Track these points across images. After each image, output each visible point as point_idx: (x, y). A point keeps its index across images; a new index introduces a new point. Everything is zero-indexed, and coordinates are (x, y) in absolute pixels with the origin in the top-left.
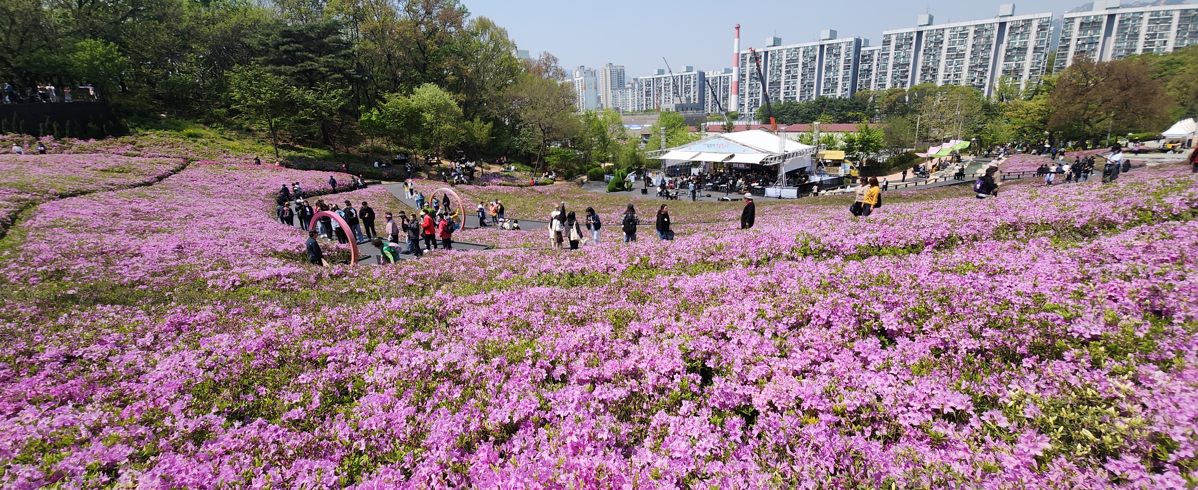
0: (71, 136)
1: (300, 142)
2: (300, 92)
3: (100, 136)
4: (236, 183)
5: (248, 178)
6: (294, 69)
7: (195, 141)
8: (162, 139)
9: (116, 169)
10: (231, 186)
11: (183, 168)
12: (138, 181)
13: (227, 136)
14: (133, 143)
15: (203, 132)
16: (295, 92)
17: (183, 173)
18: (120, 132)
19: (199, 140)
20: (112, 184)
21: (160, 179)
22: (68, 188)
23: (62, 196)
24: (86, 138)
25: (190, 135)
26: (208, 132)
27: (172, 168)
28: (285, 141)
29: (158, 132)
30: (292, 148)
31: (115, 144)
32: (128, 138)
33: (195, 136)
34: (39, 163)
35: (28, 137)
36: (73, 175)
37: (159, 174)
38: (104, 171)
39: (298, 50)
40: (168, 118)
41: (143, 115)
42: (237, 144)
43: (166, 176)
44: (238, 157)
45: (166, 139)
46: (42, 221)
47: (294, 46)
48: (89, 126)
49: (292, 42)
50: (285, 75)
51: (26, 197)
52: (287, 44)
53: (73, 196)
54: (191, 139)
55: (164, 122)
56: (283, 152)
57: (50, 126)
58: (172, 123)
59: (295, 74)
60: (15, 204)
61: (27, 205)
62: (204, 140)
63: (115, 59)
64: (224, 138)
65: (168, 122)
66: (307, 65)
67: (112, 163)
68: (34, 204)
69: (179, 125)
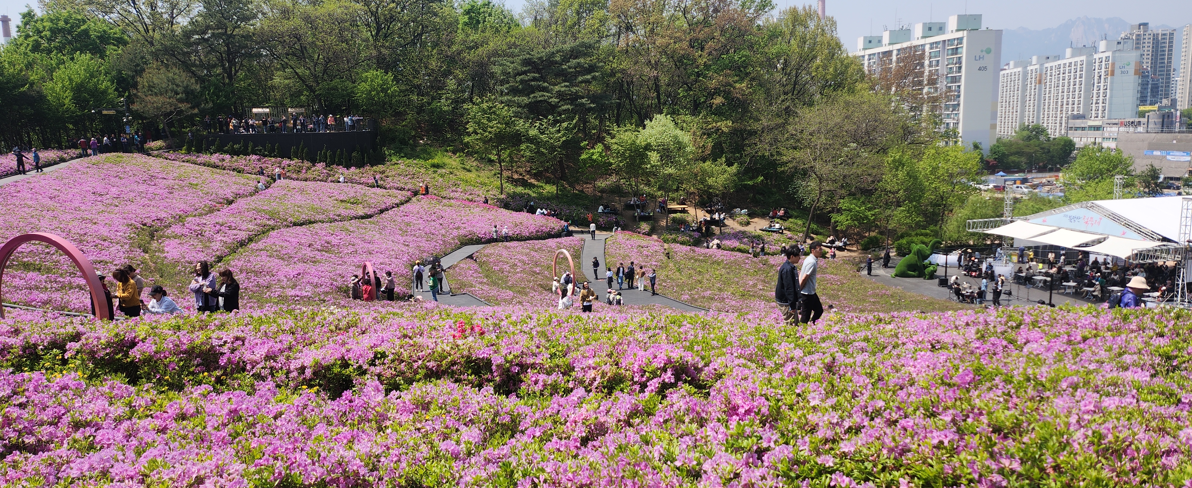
0: (338, 165)
1: (536, 176)
3: (360, 165)
4: (441, 221)
5: (455, 216)
7: (435, 172)
8: (408, 168)
9: (352, 201)
10: (433, 223)
11: (407, 202)
12: (361, 213)
13: (468, 167)
14: (383, 172)
15: (446, 160)
16: (521, 125)
17: (402, 208)
18: (378, 159)
19: (440, 171)
20: (339, 215)
21: (382, 211)
22: (303, 217)
23: (295, 224)
24: (348, 167)
25: (434, 166)
26: (452, 161)
27: (397, 201)
28: (521, 174)
29: (408, 161)
30: (525, 184)
31: (368, 173)
32: (381, 167)
33: (437, 166)
34: (302, 191)
35: (307, 164)
36: (317, 204)
37: (383, 207)
38: (342, 201)
39: (534, 79)
40: (424, 145)
41: (404, 142)
42: (472, 176)
43: (387, 209)
44: (465, 192)
45: (411, 169)
46: (260, 245)
47: (531, 75)
48: (353, 154)
49: (529, 71)
50: (519, 106)
51: (271, 223)
52: (525, 73)
53: (301, 225)
54: (432, 169)
55: (418, 149)
56: (510, 188)
57: (325, 154)
58: (424, 151)
59: (526, 106)
60: (260, 229)
61: (265, 230)
62: (444, 171)
63: (388, 89)
64: (464, 168)
65: (422, 150)
66: (539, 95)
67: (352, 194)
68: (273, 229)
69: (429, 154)
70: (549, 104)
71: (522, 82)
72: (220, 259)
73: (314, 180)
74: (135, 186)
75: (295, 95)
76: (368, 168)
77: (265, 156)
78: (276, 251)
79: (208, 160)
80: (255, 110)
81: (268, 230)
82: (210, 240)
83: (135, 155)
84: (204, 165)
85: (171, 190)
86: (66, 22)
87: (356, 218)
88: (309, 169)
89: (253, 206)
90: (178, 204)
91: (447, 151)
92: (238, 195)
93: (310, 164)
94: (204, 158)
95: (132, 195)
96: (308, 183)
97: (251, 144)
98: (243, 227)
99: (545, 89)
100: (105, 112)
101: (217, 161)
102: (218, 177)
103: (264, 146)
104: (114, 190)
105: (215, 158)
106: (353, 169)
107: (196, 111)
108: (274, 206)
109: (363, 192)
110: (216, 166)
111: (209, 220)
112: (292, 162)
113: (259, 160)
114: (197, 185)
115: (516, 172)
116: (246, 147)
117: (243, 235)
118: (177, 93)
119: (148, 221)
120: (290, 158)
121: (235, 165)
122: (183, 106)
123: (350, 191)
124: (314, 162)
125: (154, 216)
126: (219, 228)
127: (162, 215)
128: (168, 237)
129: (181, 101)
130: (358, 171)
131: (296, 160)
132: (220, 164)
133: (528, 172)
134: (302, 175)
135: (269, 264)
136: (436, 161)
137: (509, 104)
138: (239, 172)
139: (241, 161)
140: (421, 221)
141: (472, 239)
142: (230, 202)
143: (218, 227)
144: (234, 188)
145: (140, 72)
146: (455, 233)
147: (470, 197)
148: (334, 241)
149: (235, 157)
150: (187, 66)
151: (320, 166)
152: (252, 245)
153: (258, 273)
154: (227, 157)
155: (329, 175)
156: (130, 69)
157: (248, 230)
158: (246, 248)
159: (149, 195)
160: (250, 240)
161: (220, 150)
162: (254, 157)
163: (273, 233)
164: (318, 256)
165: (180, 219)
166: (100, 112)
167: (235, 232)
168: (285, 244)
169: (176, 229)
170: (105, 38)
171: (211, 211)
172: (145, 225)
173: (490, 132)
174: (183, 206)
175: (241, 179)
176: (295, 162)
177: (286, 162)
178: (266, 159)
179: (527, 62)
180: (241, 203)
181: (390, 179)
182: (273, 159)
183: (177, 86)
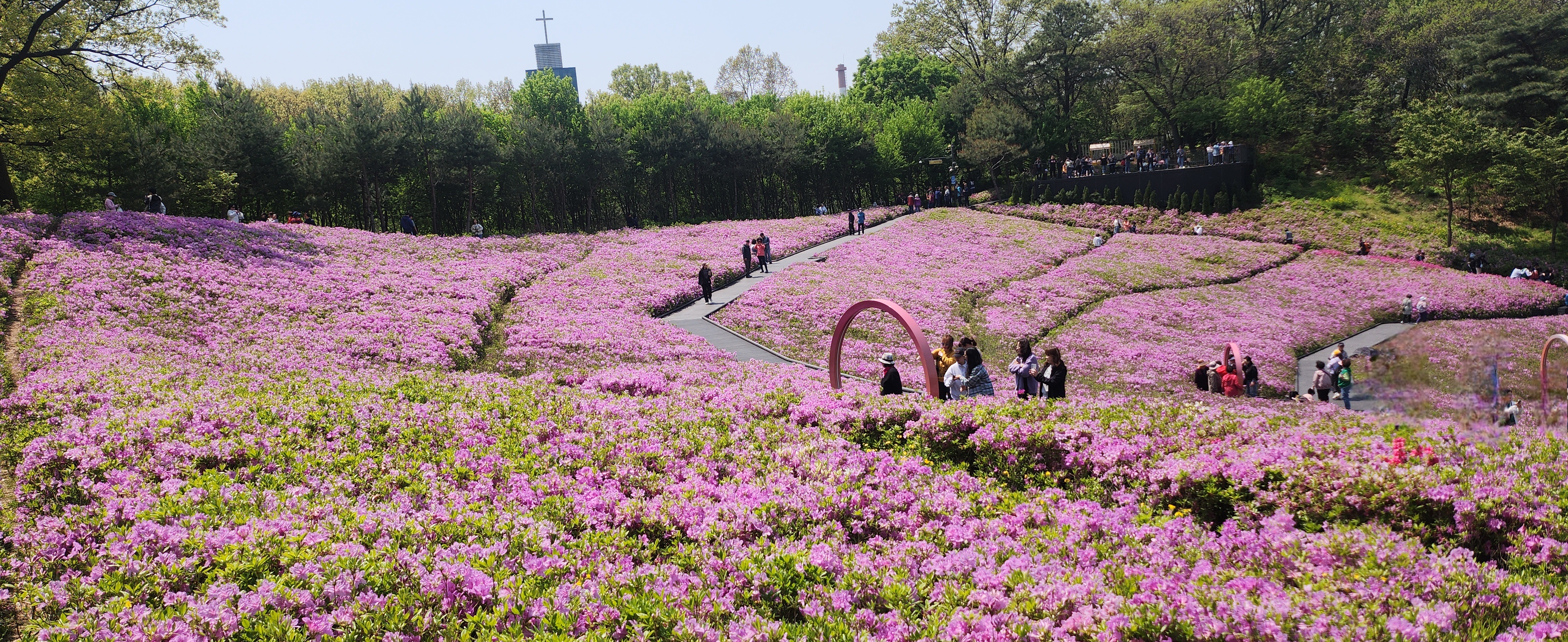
0: (1195, 211)
1: (1514, 216)
2: (1504, 136)
3: (1226, 210)
4: (1344, 288)
5: (1367, 280)
6: (1502, 97)
7: (1338, 216)
8: (1296, 212)
9: (1211, 259)
10: (1331, 290)
11: (1291, 259)
12: (1223, 274)
13: (1393, 207)
14: (1258, 219)
15: (1358, 198)
16: (1492, 137)
17: (1283, 268)
18: (1252, 200)
19: (1345, 214)
20: (1193, 279)
21: (1254, 273)
22: (1147, 281)
23: (1135, 290)
24: (1208, 214)
25: (1336, 206)
26: (1368, 198)
27: (1277, 259)
28: (1486, 214)
29: (1297, 201)
30: (1492, 229)
31: (1236, 221)
32: (1255, 212)
33: (1343, 207)
34: (1145, 247)
35: (1154, 211)
36: (1164, 265)
37: (1256, 266)
38: (1198, 260)
39: (1521, 62)
40: (1323, 177)
41: (1292, 175)
42: (1399, 220)
43: (1261, 270)
44: (1386, 243)
45: (1301, 212)
46: (1093, 316)
47: (1514, 57)
48: (1217, 196)
49: (1512, 51)
50: (1489, 107)
51: (1106, 288)
52: (1504, 54)
53: (1143, 291)
54: (1334, 212)
55: (1313, 183)
56: (1464, 236)
57: (1179, 198)
58: (1323, 186)
59: (1502, 106)
60: (1092, 295)
61: (1099, 298)
62: (1352, 213)
63: (1273, 101)
64: (1387, 209)
65: (1318, 184)
66: (1527, 88)
67: (1213, 250)
68: (1108, 296)
69: (1330, 189)
70: (1547, 100)
71: (1496, 69)
72: (1045, 332)
73: (1163, 232)
74: (958, 246)
75: (1142, 123)
76: (1237, 213)
77: (1102, 204)
78: (1111, 324)
79: (1035, 211)
80: (1093, 147)
81: (1102, 298)
82: (1035, 309)
83: (960, 209)
84: (1032, 218)
85: (995, 249)
86: (899, 65)
87: (1216, 282)
88: (1156, 217)
89: (1085, 267)
90: (1002, 265)
91: (1359, 184)
92: (1068, 254)
93: (1157, 211)
94: (1032, 209)
95: (955, 255)
96: (1154, 236)
97: (1086, 190)
98: (1073, 294)
99: (1540, 77)
100: (932, 162)
101: (1045, 213)
102: (1046, 232)
103: (1101, 192)
104: (937, 249)
105: (1043, 209)
106: (1215, 216)
107: (1026, 153)
108: (1111, 266)
109: (1227, 246)
110: (1045, 219)
111: (1035, 284)
112: (1134, 210)
113: (1094, 209)
114: (1022, 242)
115: (1478, 211)
116: (1080, 193)
117: (1072, 304)
118: (1006, 134)
119: (970, 286)
120: (1132, 205)
121: (1066, 217)
122: (1012, 149)
123: (1209, 246)
124: (1162, 208)
125: (976, 279)
126: (1046, 294)
127: (985, 278)
128: (990, 305)
129: (1010, 142)
130: (1222, 218)
131: (1140, 207)
132: (1049, 216)
133: (1500, 211)
134: (1147, 227)
135: (1102, 341)
136: (1340, 199)
137: (1470, 106)
138: (1070, 225)
139: (1073, 212)
140: (1312, 287)
141: (1394, 315)
142: (1059, 263)
143: (1044, 293)
144: (1064, 246)
145: (968, 112)
146: (1366, 304)
147: (1394, 251)
148: (1186, 312)
149: (1067, 207)
150: (1019, 101)
151: (1171, 214)
152: (1083, 316)
153: (1089, 351)
154: (1058, 206)
155: (1182, 225)
156: (959, 111)
157: (1078, 297)
158: (1076, 321)
159: (972, 256)
160: (1081, 310)
161: (1050, 199)
162: (1089, 206)
163: (1108, 301)
164: (1164, 332)
165: (1003, 283)
166: (926, 163)
167: (1063, 299)
168: (1122, 316)
169: (999, 295)
170: (936, 78)
171: (1037, 274)
172: (967, 290)
173: (1435, 153)
174: (1007, 268)
175: (1073, 234)
176: (1139, 209)
177: (1128, 209)
178: (1103, 207)
179: (1506, 38)
180: (1072, 264)
181: (1268, 228)
182: (1111, 207)
183: (1007, 125)
